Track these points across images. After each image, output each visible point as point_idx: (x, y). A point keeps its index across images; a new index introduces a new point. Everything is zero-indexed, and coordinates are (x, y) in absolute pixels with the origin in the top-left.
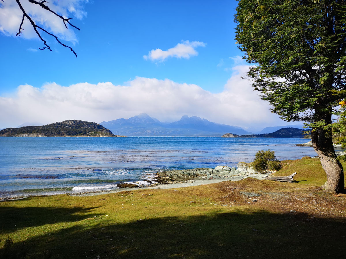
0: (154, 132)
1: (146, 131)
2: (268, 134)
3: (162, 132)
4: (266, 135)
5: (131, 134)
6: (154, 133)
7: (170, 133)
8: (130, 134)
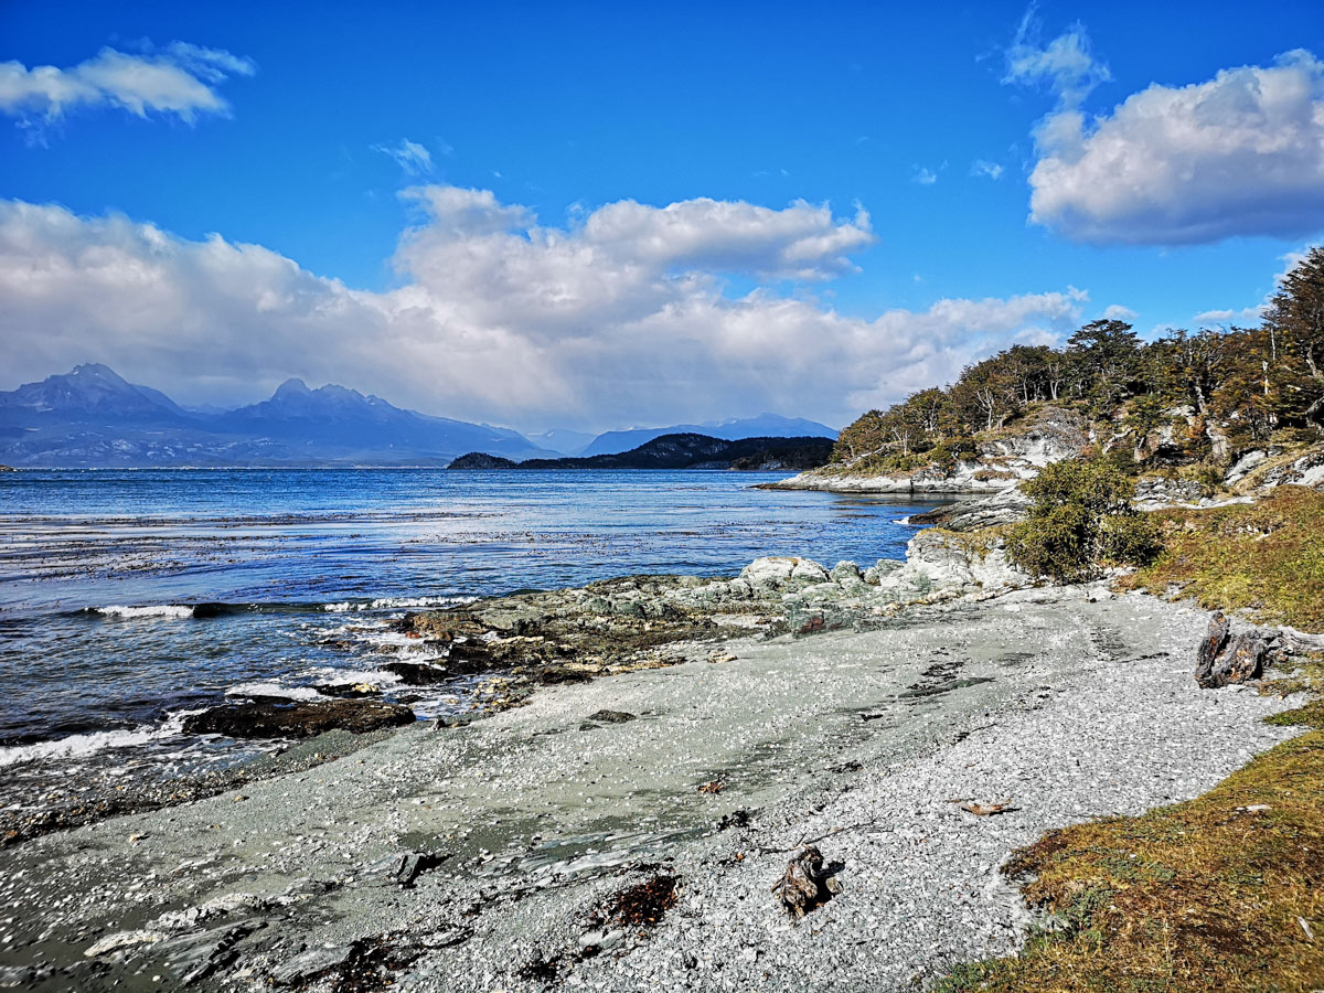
0: (150, 449)
1: (109, 444)
2: (612, 456)
3: (189, 450)
4: (607, 459)
5: (35, 457)
6: (149, 453)
7: (224, 451)
8: (28, 455)
